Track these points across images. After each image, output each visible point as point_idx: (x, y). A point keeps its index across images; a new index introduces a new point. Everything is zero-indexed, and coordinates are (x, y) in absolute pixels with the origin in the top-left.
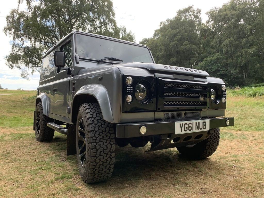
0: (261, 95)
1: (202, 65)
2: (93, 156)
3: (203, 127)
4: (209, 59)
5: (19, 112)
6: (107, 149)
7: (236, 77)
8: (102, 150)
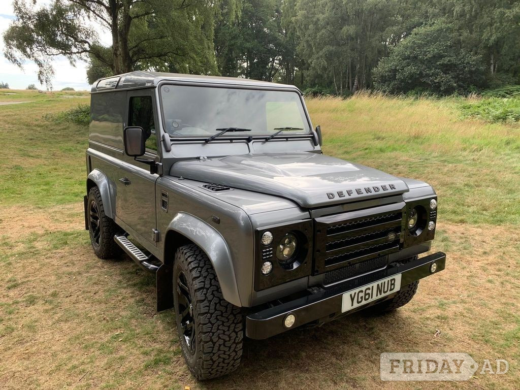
0: (517, 119)
1: (407, 44)
2: (208, 353)
3: (389, 289)
4: (422, 30)
5: (44, 155)
6: (229, 341)
7: (475, 70)
8: (223, 343)
